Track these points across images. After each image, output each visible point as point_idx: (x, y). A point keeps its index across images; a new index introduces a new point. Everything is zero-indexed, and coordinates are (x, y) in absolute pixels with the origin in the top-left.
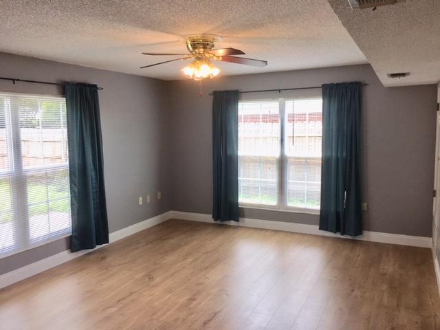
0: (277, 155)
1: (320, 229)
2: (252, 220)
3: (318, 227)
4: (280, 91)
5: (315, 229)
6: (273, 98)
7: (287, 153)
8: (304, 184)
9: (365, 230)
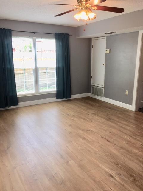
0: (34, 67)
1: (57, 98)
2: (27, 102)
3: (56, 98)
4: (34, 33)
5: (54, 99)
6: (30, 37)
7: (38, 66)
8: (46, 80)
9: (72, 95)
